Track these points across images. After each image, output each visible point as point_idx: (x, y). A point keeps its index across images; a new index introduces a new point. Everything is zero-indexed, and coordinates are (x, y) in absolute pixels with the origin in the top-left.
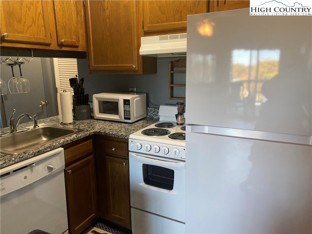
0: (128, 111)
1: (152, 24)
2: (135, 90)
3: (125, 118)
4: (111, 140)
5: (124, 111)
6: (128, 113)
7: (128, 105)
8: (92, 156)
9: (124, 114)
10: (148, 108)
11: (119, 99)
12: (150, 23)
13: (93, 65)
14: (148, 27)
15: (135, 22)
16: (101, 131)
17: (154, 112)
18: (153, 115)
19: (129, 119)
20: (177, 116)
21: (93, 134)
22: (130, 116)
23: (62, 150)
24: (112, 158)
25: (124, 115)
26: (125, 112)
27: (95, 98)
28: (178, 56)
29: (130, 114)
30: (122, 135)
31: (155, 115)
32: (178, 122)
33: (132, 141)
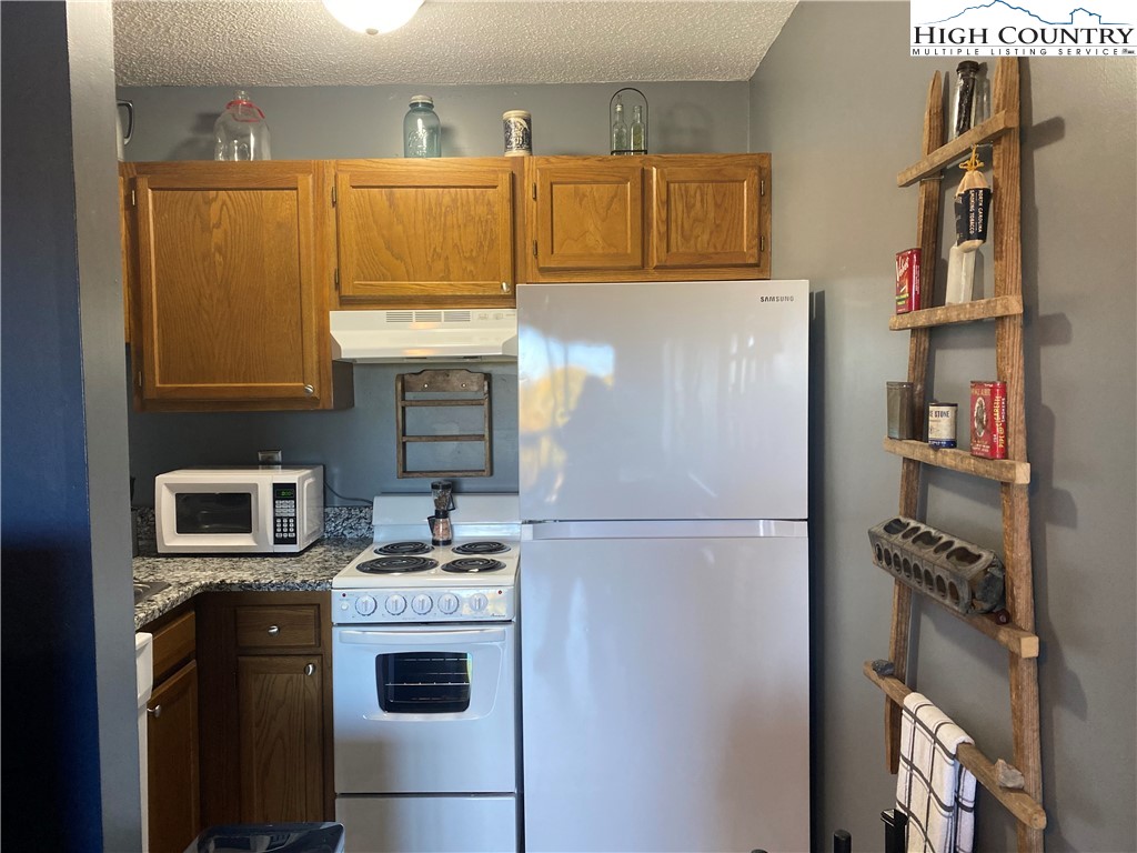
0: (289, 518)
1: (365, 279)
2: (279, 456)
3: (277, 541)
4: (260, 606)
5: (275, 518)
6: (288, 523)
7: (288, 499)
8: (192, 665)
9: (275, 528)
10: (327, 510)
11: (256, 485)
12: (358, 278)
13: (158, 385)
14: (355, 287)
15: (312, 270)
16: (228, 581)
17: (348, 519)
18: (345, 528)
19: (293, 541)
20: (432, 522)
21: (198, 591)
22: (295, 531)
23: (149, 639)
24: (264, 659)
25: (275, 532)
26: (279, 521)
27: (164, 488)
28: (418, 361)
29: (295, 528)
30: (304, 582)
31: (351, 528)
32: (437, 538)
33: (344, 595)
